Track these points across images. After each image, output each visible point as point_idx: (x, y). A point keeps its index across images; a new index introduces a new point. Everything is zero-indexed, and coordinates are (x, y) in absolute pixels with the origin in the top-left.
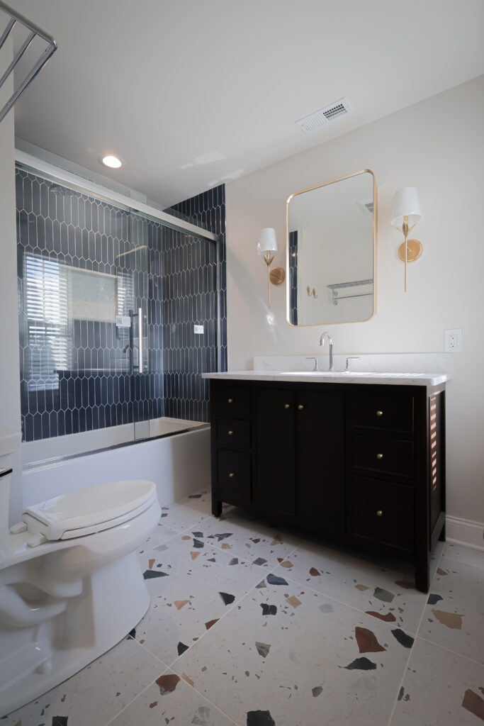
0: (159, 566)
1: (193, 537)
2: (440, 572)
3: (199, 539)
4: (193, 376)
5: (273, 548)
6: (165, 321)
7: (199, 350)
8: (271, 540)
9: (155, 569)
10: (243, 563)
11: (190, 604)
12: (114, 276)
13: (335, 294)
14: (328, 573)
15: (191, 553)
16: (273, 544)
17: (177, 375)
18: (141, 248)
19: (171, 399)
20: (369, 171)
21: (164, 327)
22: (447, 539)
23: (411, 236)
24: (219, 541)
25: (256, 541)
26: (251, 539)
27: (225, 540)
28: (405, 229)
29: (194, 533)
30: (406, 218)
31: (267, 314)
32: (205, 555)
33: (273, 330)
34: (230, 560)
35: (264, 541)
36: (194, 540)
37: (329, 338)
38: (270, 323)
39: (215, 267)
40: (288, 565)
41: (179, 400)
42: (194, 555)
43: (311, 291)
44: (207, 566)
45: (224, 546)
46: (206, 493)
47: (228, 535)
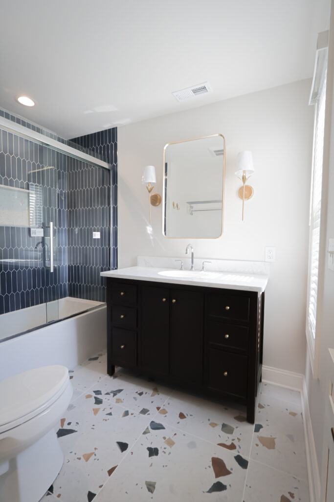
0: (69, 424)
1: (94, 395)
2: (261, 406)
3: (99, 396)
4: (91, 268)
5: (153, 399)
6: (69, 225)
7: (96, 248)
8: (150, 392)
9: (66, 427)
10: (132, 414)
11: (95, 455)
12: (27, 191)
13: (192, 207)
14: (191, 415)
15: (94, 409)
16: (152, 396)
17: (78, 266)
18: (50, 168)
19: (74, 284)
20: (221, 135)
21: (68, 229)
22: (263, 380)
23: (247, 183)
24: (113, 396)
25: (141, 394)
26: (137, 392)
27: (119, 396)
28: (244, 179)
29: (94, 392)
30: (244, 172)
31: (147, 225)
32: (104, 410)
33: (152, 238)
34: (123, 412)
35: (146, 393)
36: (95, 398)
37: (192, 248)
38: (149, 232)
39: (109, 189)
40: (164, 412)
41: (80, 285)
42: (96, 411)
43: (175, 205)
44: (106, 420)
45: (118, 401)
46: (101, 355)
47: (120, 391)
